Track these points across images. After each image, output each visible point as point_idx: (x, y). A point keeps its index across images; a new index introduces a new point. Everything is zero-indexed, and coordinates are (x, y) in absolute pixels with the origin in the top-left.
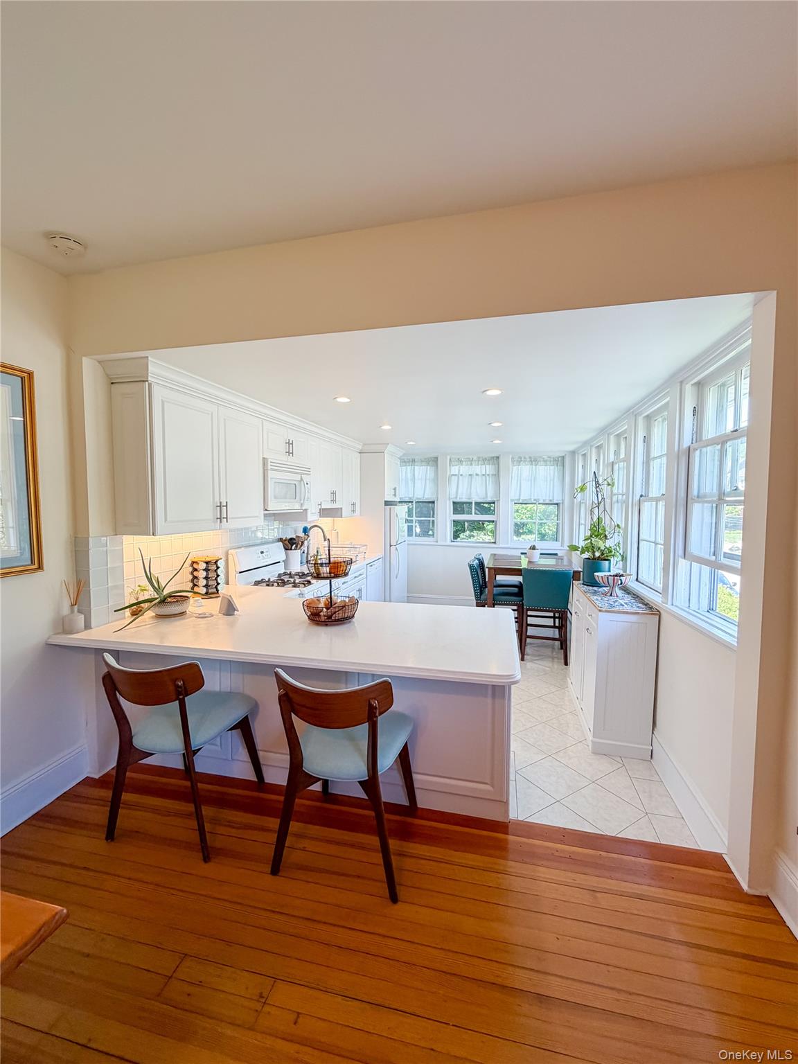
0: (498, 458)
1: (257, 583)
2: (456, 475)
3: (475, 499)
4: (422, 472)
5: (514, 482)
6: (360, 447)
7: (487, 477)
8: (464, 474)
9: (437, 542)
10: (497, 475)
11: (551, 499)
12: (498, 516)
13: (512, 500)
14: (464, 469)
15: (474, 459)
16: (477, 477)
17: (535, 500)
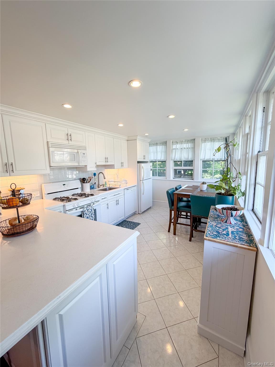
0: (194, 139)
1: (55, 199)
2: (175, 149)
3: (183, 159)
4: (160, 148)
5: (202, 151)
6: (127, 138)
7: (189, 149)
8: (178, 148)
9: (166, 179)
10: (194, 148)
11: (221, 158)
12: (194, 167)
13: (201, 160)
14: (178, 146)
15: (183, 141)
16: (185, 149)
17: (213, 159)
